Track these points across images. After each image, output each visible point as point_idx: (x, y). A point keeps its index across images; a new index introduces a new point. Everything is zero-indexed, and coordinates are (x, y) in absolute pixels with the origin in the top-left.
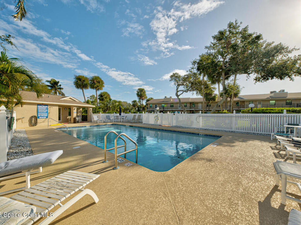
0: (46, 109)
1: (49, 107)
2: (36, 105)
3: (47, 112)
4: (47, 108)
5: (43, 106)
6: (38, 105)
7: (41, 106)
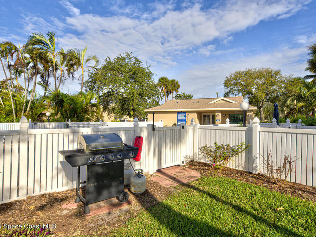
0: (184, 117)
1: (187, 114)
2: (177, 113)
3: (185, 120)
4: (185, 115)
5: (182, 114)
6: (179, 112)
7: (180, 114)
